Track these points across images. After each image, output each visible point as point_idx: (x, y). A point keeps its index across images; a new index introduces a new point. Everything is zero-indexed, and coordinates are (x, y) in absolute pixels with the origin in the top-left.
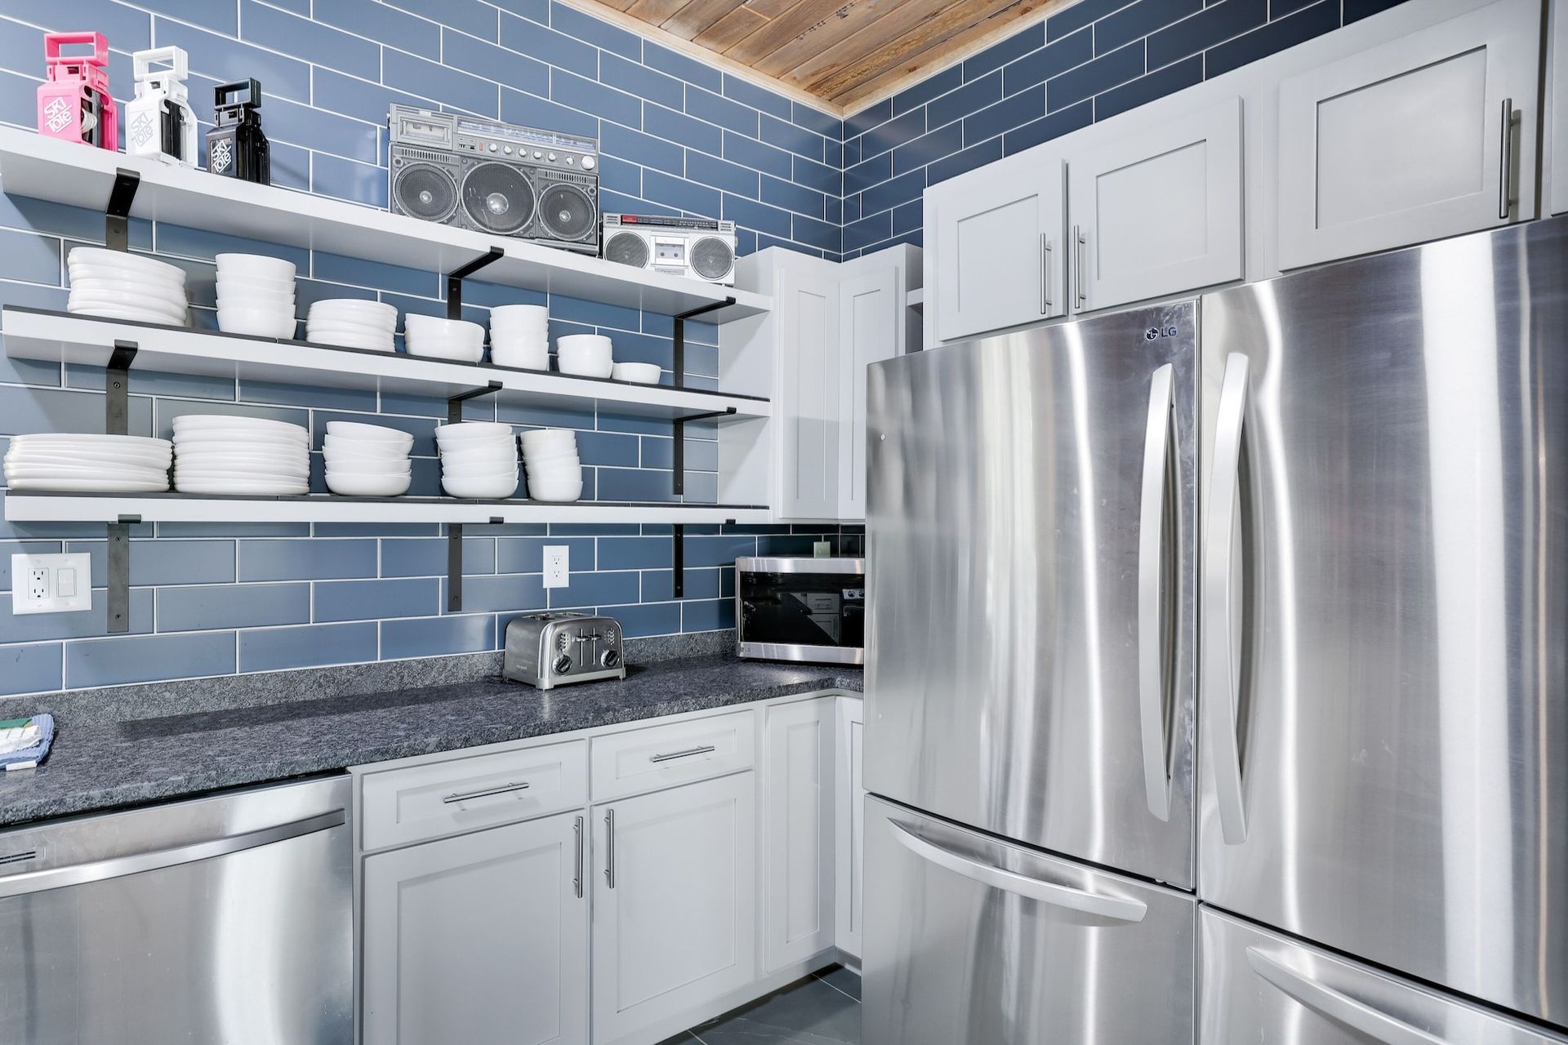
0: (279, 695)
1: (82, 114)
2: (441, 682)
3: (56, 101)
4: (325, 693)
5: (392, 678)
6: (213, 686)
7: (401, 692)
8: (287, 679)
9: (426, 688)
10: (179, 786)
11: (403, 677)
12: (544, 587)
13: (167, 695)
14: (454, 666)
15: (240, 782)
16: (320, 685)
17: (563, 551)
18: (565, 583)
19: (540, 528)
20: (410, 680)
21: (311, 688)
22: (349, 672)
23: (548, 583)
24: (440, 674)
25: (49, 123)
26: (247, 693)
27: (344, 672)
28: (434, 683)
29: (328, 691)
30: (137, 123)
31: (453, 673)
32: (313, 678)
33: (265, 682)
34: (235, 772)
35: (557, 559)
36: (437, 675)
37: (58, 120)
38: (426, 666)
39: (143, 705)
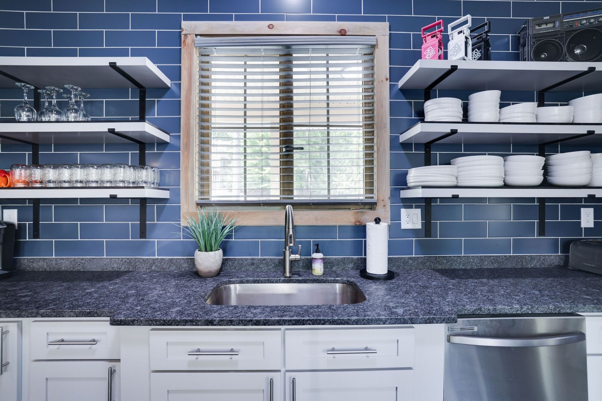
0: (478, 265)
1: (439, 50)
2: (538, 266)
3: (429, 48)
4: (494, 266)
5: (519, 262)
6: (457, 259)
7: (522, 269)
8: (482, 259)
9: (532, 268)
10: (518, 310)
11: (523, 262)
12: (582, 226)
13: (444, 261)
14: (543, 259)
15: (540, 312)
16: (492, 263)
17: (591, 210)
18: (592, 225)
19: (578, 200)
20: (526, 264)
21: (489, 263)
22: (502, 259)
23: (583, 225)
24: (538, 263)
25: (426, 57)
26: (468, 263)
27: (501, 258)
28: (535, 266)
29: (495, 265)
30: (453, 49)
31: (543, 262)
32: (490, 260)
33: (474, 260)
34: (537, 308)
35: (588, 214)
36: (536, 263)
37: (430, 55)
38: (532, 258)
39: (437, 264)
